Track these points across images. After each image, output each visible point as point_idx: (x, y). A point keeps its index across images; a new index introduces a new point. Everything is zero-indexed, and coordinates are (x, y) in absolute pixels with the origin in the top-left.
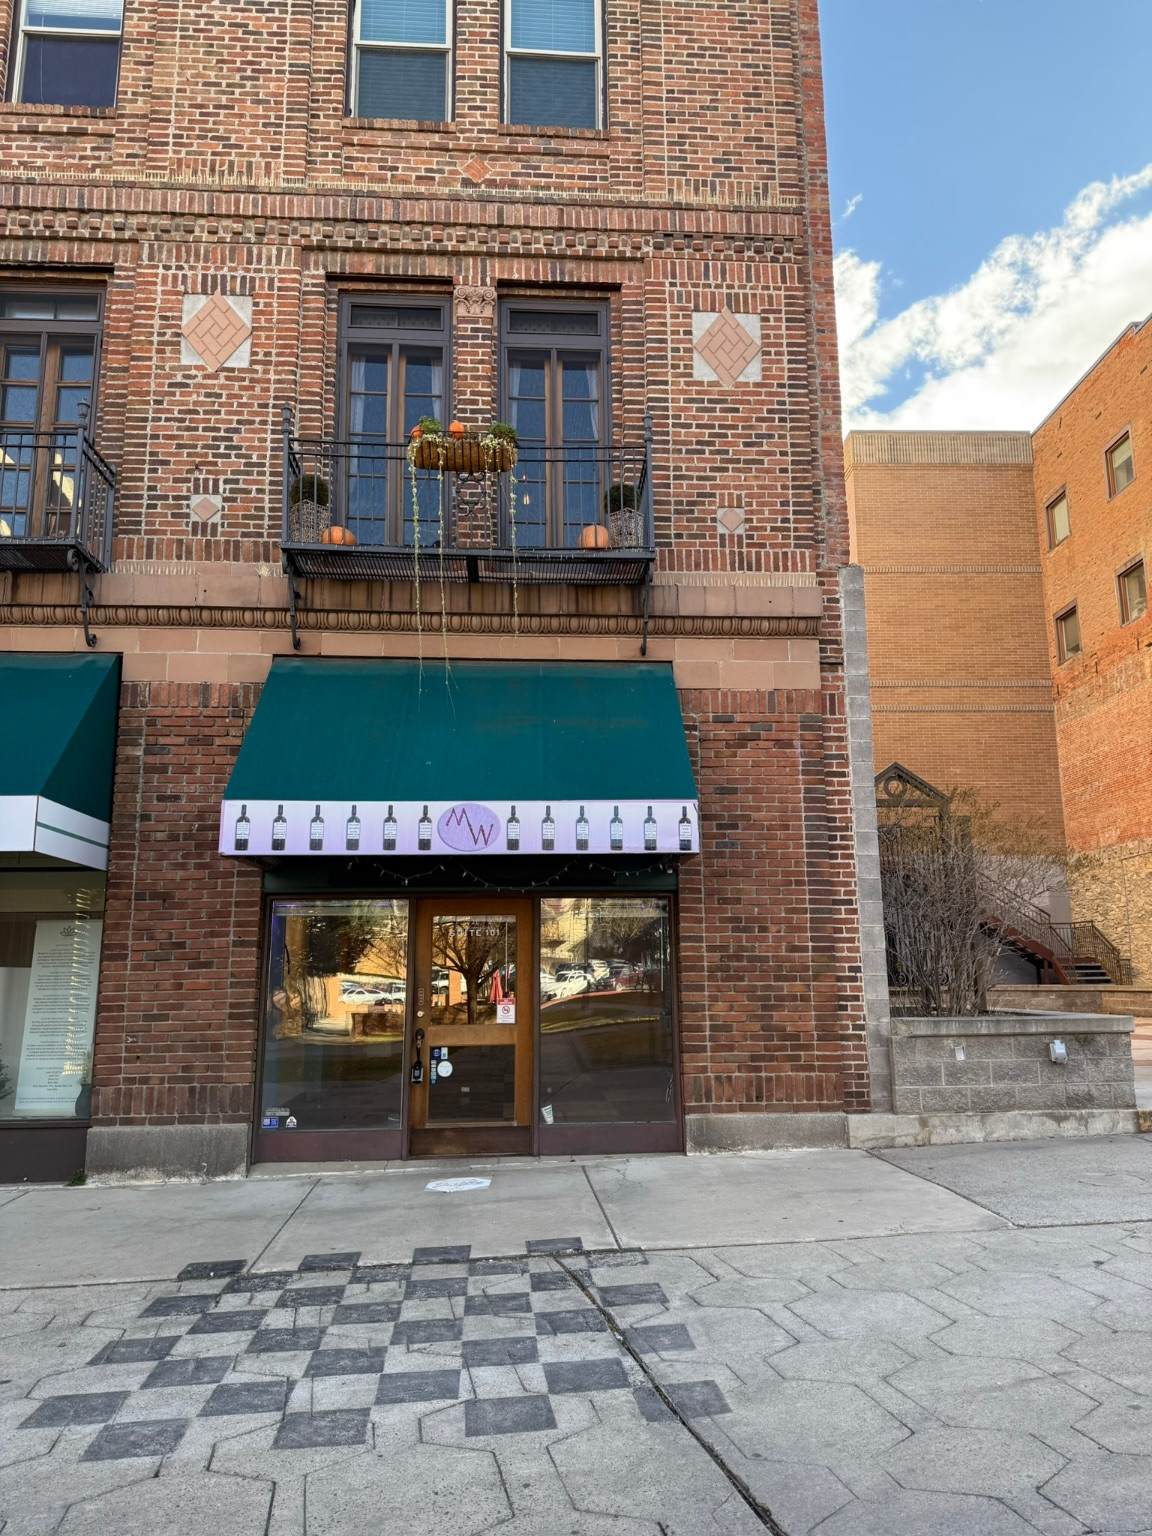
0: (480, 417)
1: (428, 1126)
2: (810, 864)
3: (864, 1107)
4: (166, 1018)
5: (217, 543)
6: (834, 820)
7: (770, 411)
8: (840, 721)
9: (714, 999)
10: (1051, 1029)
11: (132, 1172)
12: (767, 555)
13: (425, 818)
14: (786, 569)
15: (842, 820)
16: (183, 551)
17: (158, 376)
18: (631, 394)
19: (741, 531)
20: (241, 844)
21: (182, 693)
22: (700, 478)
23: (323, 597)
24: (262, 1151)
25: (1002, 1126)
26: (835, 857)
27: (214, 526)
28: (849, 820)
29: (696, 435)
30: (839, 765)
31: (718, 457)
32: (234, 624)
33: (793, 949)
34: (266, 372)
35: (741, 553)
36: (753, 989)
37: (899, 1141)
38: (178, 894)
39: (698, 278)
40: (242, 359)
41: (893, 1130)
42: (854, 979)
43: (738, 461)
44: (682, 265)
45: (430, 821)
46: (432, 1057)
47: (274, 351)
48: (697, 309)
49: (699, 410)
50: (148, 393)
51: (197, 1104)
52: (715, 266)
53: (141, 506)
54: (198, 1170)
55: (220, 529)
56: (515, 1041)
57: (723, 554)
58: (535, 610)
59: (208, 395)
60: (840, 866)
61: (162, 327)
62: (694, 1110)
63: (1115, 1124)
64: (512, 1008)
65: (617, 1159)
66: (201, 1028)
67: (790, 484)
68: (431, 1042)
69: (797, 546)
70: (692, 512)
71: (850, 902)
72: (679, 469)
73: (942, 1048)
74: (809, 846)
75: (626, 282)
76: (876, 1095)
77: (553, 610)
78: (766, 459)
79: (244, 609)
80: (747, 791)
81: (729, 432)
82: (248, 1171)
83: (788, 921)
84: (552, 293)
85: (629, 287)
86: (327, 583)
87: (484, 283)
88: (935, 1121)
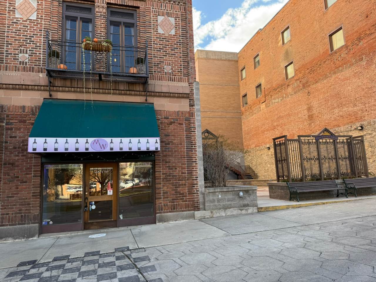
0: (102, 38)
1: (89, 222)
2: (187, 153)
3: (199, 209)
4: (14, 197)
5: (27, 67)
6: (192, 142)
7: (177, 42)
8: (194, 119)
9: (163, 186)
10: (240, 189)
11: (4, 239)
12: (177, 78)
13: (87, 142)
14: (181, 82)
15: (194, 142)
16: (17, 69)
17: (8, 20)
18: (142, 35)
19: (170, 71)
20: (34, 149)
21: (17, 108)
22: (160, 57)
23: (58, 83)
24: (43, 231)
25: (229, 212)
26: (193, 151)
27: (26, 63)
28: (196, 142)
29: (159, 47)
30: (194, 129)
31: (165, 53)
32: (32, 90)
33: (183, 173)
34: (41, 21)
35: (170, 77)
36: (173, 183)
37: (206, 217)
38: (16, 163)
39: (159, 7)
40: (34, 17)
41: (205, 214)
42: (197, 180)
43: (169, 54)
44: (155, 3)
45: (88, 143)
46: (90, 204)
47: (44, 16)
48: (159, 15)
49: (159, 40)
50: (5, 24)
51: (23, 220)
52: (163, 5)
53: (4, 56)
54: (24, 237)
55: (28, 63)
56: (113, 199)
57: (166, 77)
58: (117, 88)
59: (24, 26)
60: (194, 153)
61: (9, 6)
62: (158, 213)
63: (253, 210)
64: (112, 191)
65: (139, 226)
66: (24, 199)
67: (182, 61)
68: (89, 200)
69: (184, 76)
70: (158, 66)
71: (196, 162)
72: (155, 55)
73: (216, 195)
74: (187, 149)
75: (141, 6)
76: (201, 206)
77: (122, 89)
78: (176, 54)
79: (35, 86)
80: (172, 135)
81: (167, 47)
82: (39, 236)
83: (182, 167)
84: (122, 7)
85: (142, 8)
86: (59, 79)
87: (103, 3)
88: (214, 212)
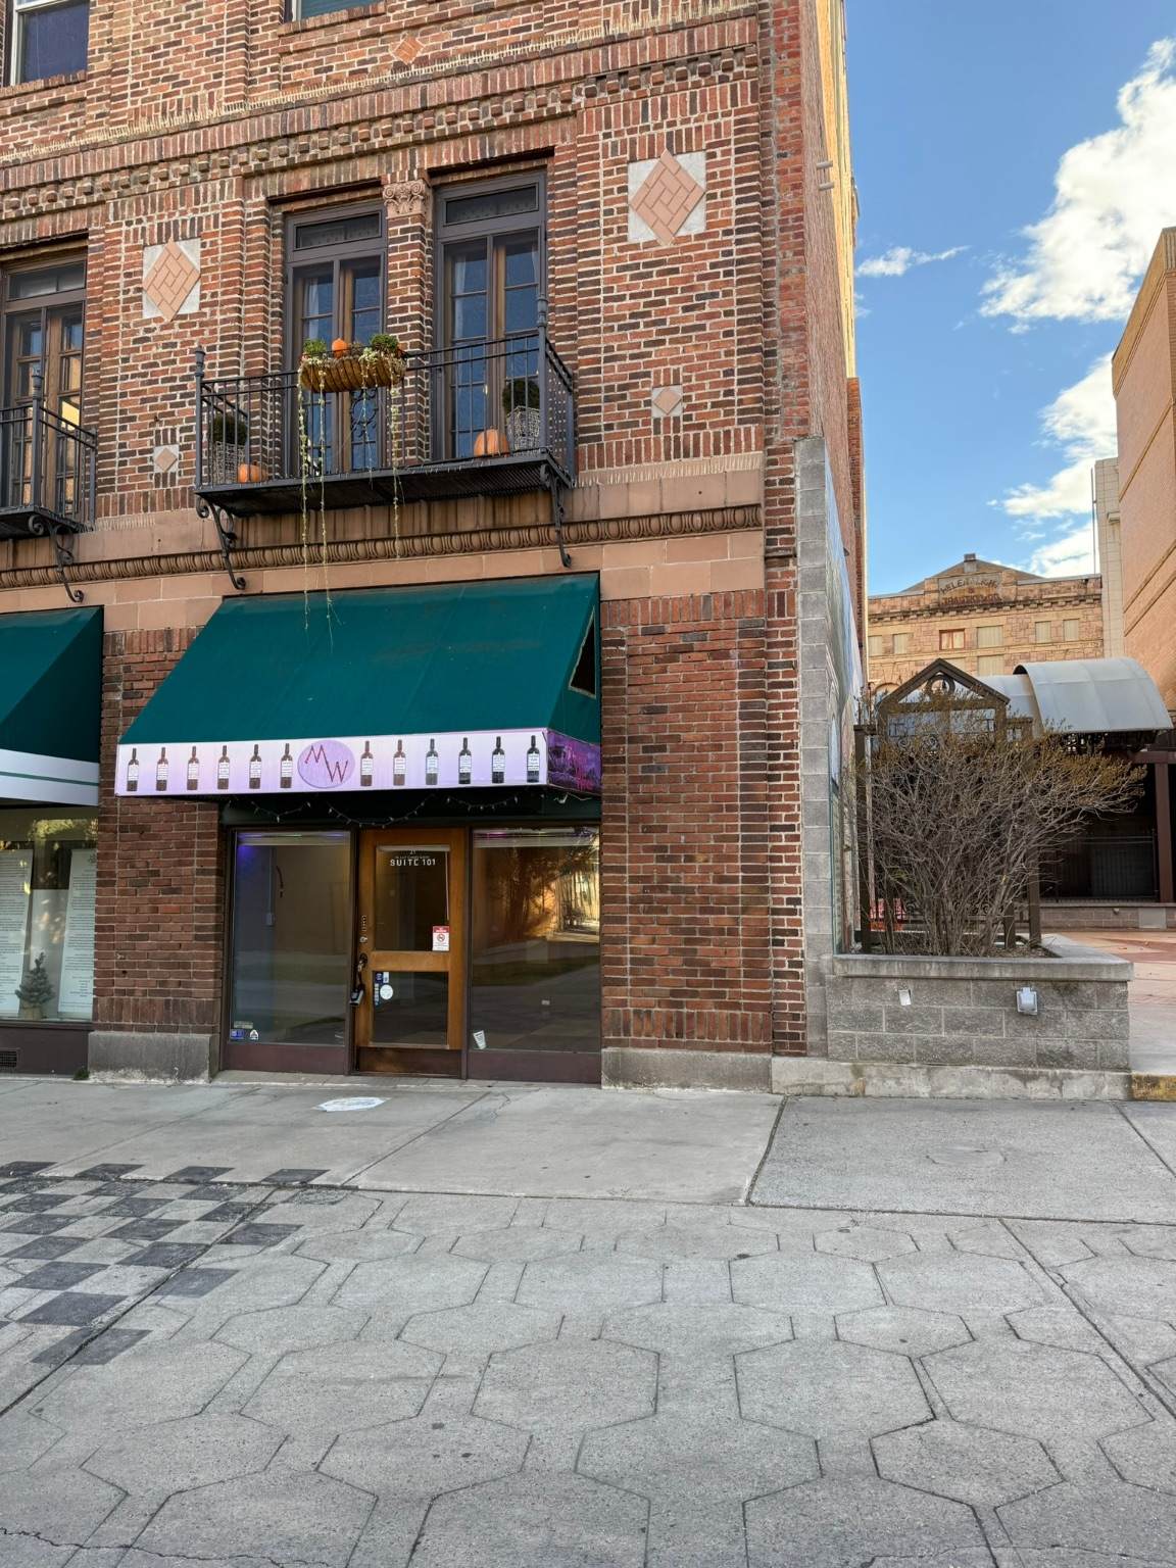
0: (408, 324)
1: (371, 1045)
2: (744, 788)
3: (799, 1049)
4: (146, 938)
5: (175, 491)
6: (778, 736)
7: (713, 266)
8: (789, 623)
9: (635, 931)
10: (1019, 974)
11: (122, 1071)
12: (707, 436)
13: (287, 757)
14: (727, 450)
15: (786, 736)
16: (148, 504)
17: (124, 334)
18: (563, 271)
19: (678, 412)
20: (132, 786)
21: (151, 641)
22: (633, 357)
24: (228, 1058)
25: (953, 1082)
26: (778, 778)
27: (173, 475)
28: (795, 736)
29: (629, 307)
30: (785, 674)
31: (654, 329)
32: (189, 570)
33: (721, 879)
34: (213, 313)
35: (677, 439)
36: (677, 921)
37: (829, 1090)
38: (155, 828)
39: (636, 121)
40: (193, 304)
41: (821, 1076)
42: (793, 912)
43: (676, 330)
44: (617, 110)
45: (291, 759)
46: (375, 980)
47: (219, 290)
48: (633, 160)
49: (633, 277)
50: (117, 352)
51: (172, 1015)
52: (654, 103)
53: (113, 464)
54: (171, 1073)
55: (177, 477)
56: (449, 969)
57: (657, 441)
59: (165, 346)
60: (782, 788)
61: (127, 284)
62: (610, 1043)
64: (447, 935)
66: (173, 947)
67: (736, 348)
68: (373, 966)
69: (741, 422)
70: (624, 397)
71: (792, 828)
72: (609, 349)
73: (884, 990)
74: (743, 768)
75: (559, 143)
76: (812, 1038)
77: (470, 526)
78: (708, 323)
79: (193, 555)
80: (677, 709)
81: (667, 298)
82: (213, 1076)
83: (717, 849)
84: (487, 172)
85: (562, 149)
86: (260, 518)
87: (411, 178)
88: (871, 1070)
